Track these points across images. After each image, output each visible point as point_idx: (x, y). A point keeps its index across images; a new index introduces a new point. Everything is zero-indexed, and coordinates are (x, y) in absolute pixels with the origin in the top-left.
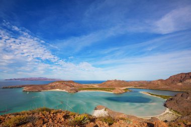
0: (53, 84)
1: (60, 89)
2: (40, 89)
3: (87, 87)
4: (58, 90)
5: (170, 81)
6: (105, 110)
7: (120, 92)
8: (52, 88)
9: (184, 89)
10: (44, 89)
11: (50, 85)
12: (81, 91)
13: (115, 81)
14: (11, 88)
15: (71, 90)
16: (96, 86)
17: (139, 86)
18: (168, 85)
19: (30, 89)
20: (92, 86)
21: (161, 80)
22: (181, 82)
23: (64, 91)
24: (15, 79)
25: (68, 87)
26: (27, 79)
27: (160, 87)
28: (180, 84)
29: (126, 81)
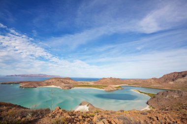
0: (50, 81)
1: (55, 85)
2: (36, 85)
3: (82, 84)
4: (53, 86)
5: (163, 80)
6: (88, 106)
7: (112, 89)
8: (48, 84)
9: (174, 88)
10: (40, 85)
11: (47, 81)
12: (75, 88)
13: (111, 78)
14: (9, 84)
15: (65, 87)
16: (91, 83)
17: (134, 84)
18: (160, 84)
19: (26, 85)
20: (87, 84)
21: (155, 79)
22: (173, 80)
23: (59, 87)
24: (16, 76)
25: (63, 84)
26: (27, 76)
27: (152, 86)
28: (172, 83)
29: (122, 79)
